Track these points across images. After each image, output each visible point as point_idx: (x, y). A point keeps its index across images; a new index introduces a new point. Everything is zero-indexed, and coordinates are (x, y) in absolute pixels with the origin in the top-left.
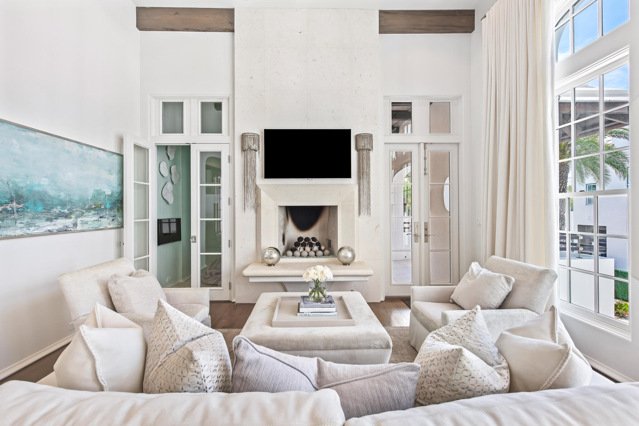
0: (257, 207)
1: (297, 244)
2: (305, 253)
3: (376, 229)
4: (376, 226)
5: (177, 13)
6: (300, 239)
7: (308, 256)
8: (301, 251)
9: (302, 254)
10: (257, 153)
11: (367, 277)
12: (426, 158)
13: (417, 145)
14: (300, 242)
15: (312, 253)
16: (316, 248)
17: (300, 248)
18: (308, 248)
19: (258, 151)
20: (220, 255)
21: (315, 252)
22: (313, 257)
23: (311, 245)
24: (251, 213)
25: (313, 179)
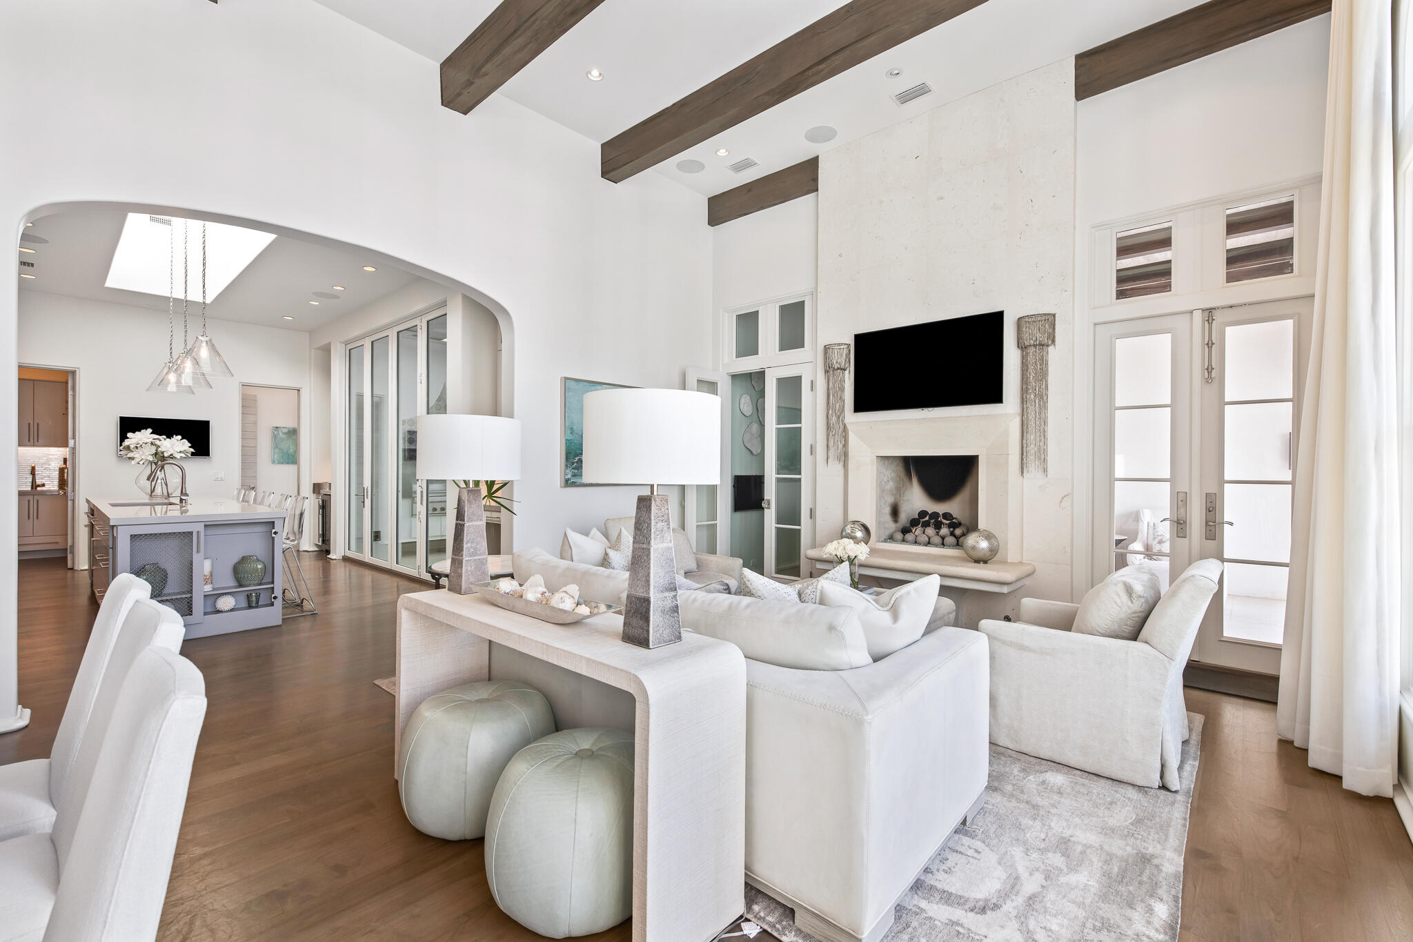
0: (844, 457)
1: (914, 523)
2: (924, 539)
3: (1061, 502)
4: (1063, 495)
5: (749, 190)
6: (923, 514)
7: (929, 543)
8: (916, 533)
9: (918, 538)
10: (847, 372)
11: (1003, 586)
12: (1213, 344)
13: (1188, 315)
14: (922, 520)
15: (937, 540)
16: (944, 531)
17: (916, 530)
18: (930, 531)
19: (848, 370)
20: (800, 530)
21: (943, 538)
22: (936, 546)
23: (938, 526)
24: (837, 467)
25: (936, 409)
